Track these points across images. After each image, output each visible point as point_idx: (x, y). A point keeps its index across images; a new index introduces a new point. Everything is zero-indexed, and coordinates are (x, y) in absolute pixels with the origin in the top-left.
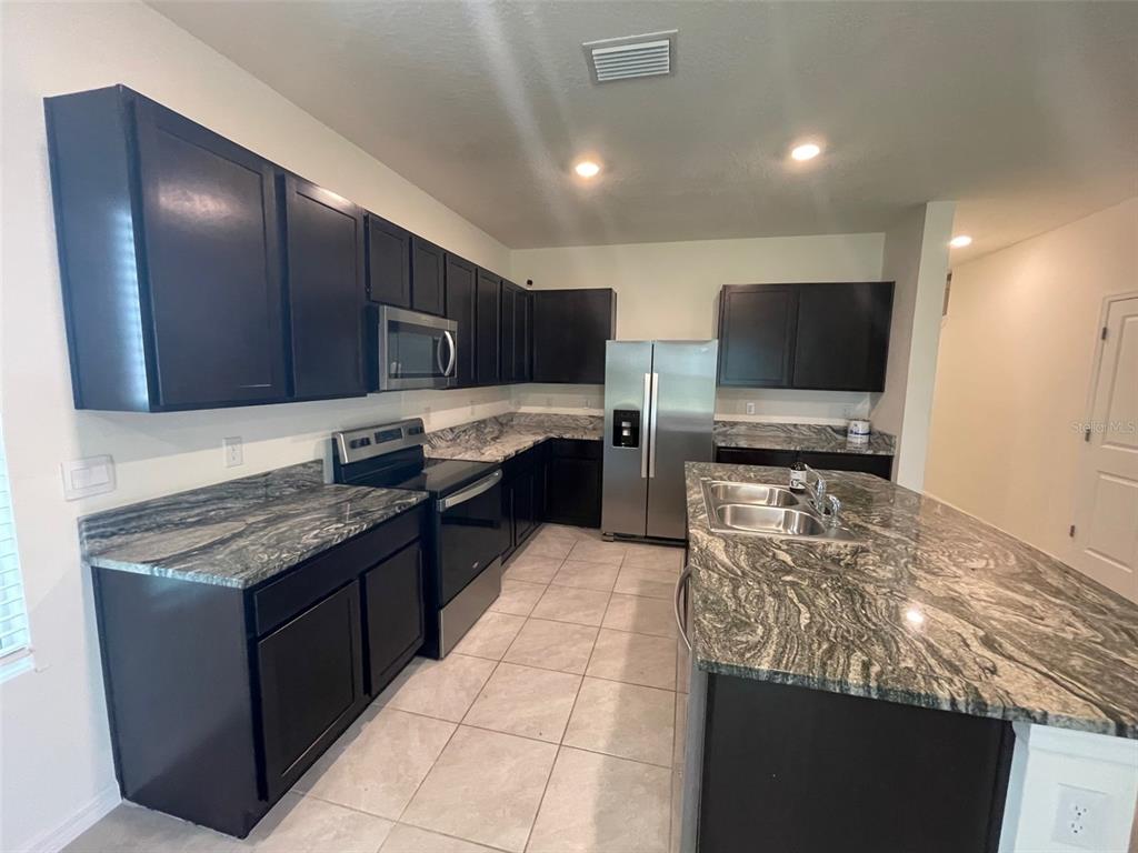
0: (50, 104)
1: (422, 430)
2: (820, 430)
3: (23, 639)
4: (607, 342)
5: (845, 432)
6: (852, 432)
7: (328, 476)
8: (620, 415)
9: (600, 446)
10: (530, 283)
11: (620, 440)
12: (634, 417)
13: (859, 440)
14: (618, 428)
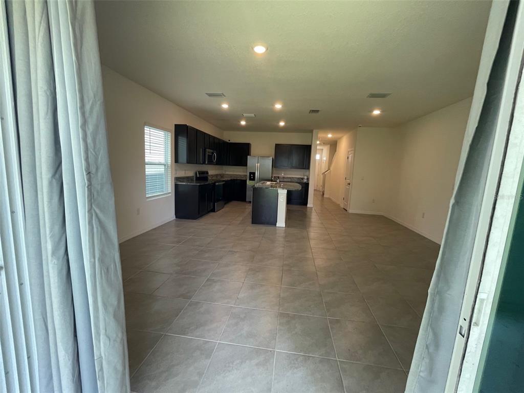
0: (175, 125)
1: (208, 173)
2: (298, 179)
3: (170, 191)
4: (248, 157)
5: (303, 179)
7: (195, 179)
8: (251, 173)
9: (246, 181)
10: (229, 141)
11: (250, 179)
12: (254, 174)
13: (305, 181)
14: (250, 176)
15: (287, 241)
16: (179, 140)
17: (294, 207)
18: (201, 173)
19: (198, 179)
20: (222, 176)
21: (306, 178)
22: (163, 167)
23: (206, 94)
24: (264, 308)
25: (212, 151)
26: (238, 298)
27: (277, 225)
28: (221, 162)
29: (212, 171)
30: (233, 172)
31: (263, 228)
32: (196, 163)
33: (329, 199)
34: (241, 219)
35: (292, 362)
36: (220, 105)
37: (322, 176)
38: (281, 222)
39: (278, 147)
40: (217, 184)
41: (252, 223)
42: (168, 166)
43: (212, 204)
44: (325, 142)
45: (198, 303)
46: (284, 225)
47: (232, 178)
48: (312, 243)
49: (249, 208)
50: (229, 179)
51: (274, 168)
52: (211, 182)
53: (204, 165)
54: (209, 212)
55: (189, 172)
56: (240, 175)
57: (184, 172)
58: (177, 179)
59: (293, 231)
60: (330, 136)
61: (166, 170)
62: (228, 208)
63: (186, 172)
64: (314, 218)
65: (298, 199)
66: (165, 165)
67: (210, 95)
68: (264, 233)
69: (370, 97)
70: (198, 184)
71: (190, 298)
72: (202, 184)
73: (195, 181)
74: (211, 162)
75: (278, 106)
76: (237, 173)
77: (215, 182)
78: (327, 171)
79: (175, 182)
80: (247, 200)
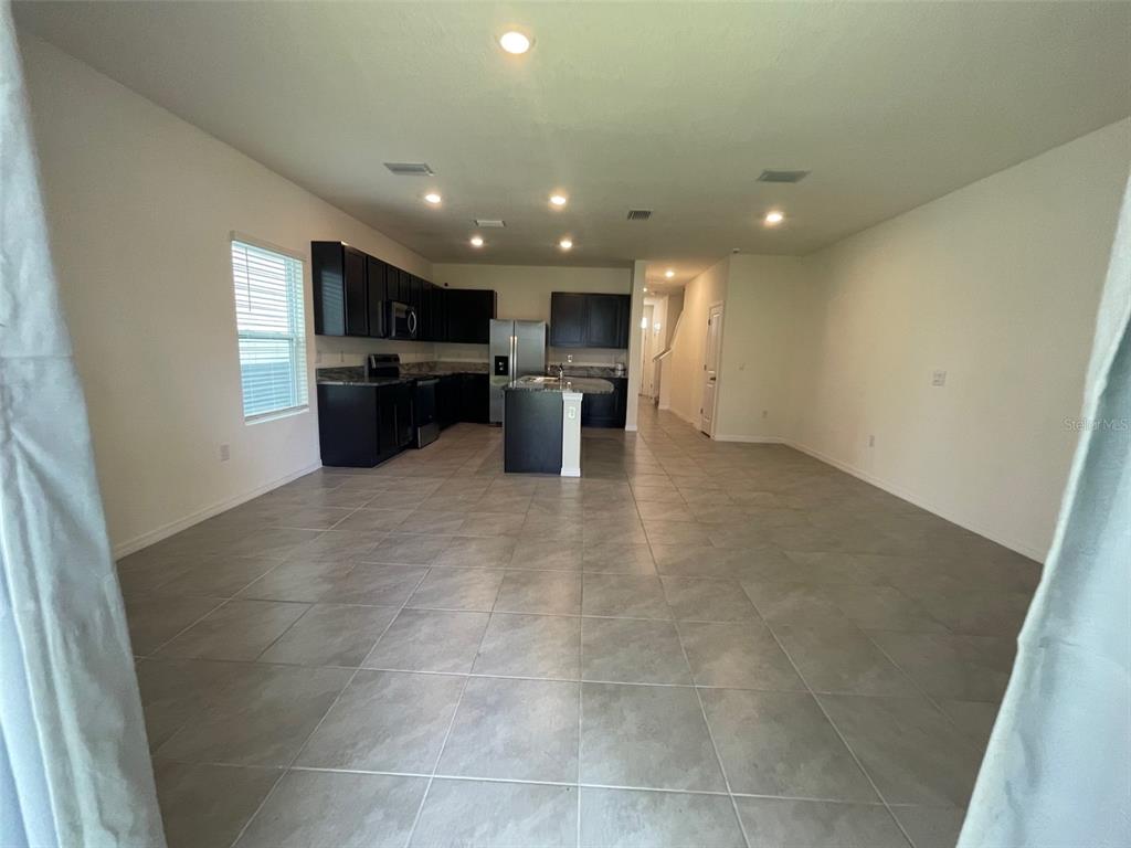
0: (313, 243)
1: (398, 360)
2: (603, 370)
3: (306, 402)
4: (491, 321)
5: (613, 370)
6: (617, 369)
7: (366, 374)
8: (498, 359)
9: (488, 376)
10: (446, 285)
11: (498, 373)
12: (505, 360)
13: (619, 374)
14: (497, 366)
15: (588, 508)
16: (324, 279)
17: (597, 433)
18: (382, 359)
19: (373, 373)
20: (432, 366)
21: (620, 367)
22: (286, 344)
23: (386, 165)
24: (544, 673)
25: (405, 307)
26: (479, 655)
27: (562, 474)
28: (427, 334)
29: (409, 355)
30: (459, 357)
31: (531, 482)
32: (369, 336)
33: (669, 412)
34: (479, 461)
35: (623, 813)
36: (420, 195)
37: (653, 365)
38: (571, 466)
39: (557, 299)
40: (420, 383)
41: (506, 471)
42: (298, 343)
43: (410, 431)
44: (659, 291)
45: (376, 674)
46: (577, 472)
47: (456, 372)
48: (644, 510)
49: (497, 438)
50: (449, 373)
51: (550, 348)
52: (404, 380)
53: (386, 340)
54: (403, 449)
55: (353, 356)
56: (475, 364)
57: (340, 355)
58: (323, 373)
59: (601, 484)
60: (670, 274)
61: (294, 351)
62: (446, 439)
63: (345, 356)
64: (641, 455)
65: (605, 413)
66: (291, 340)
67: (397, 169)
68: (535, 493)
69: (765, 180)
70: (375, 384)
71: (357, 661)
72: (384, 383)
73: (367, 378)
74: (403, 334)
75: (558, 201)
76: (467, 360)
77: (416, 380)
78: (664, 353)
79: (318, 381)
80: (491, 420)
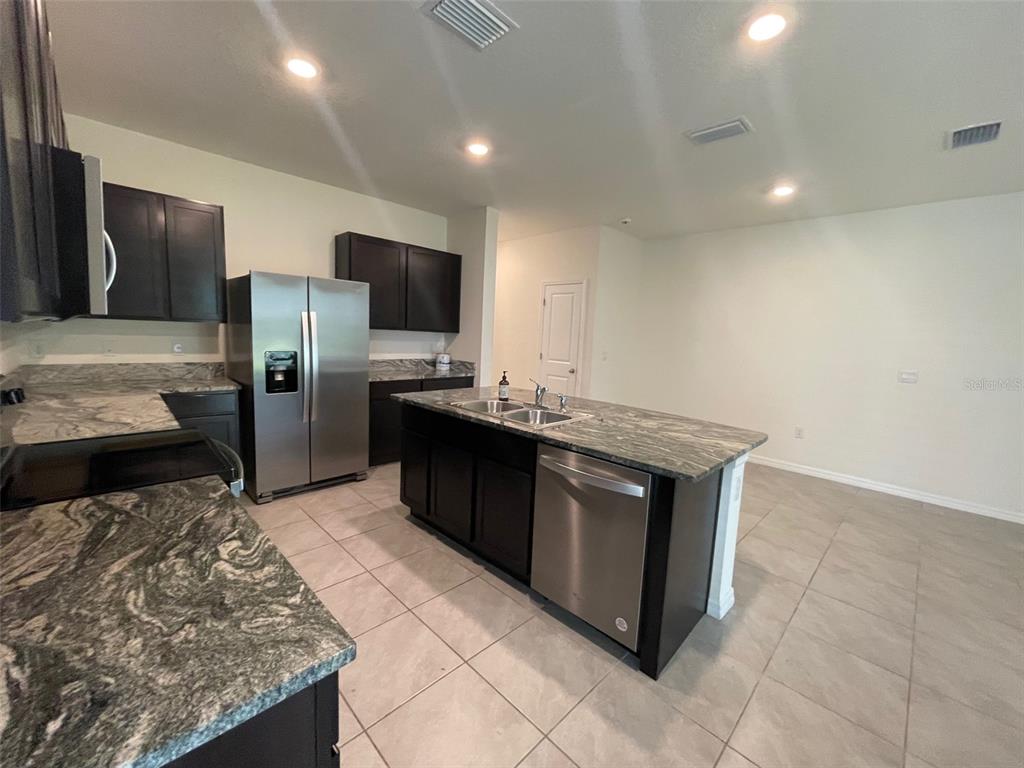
2: (417, 363)
5: (433, 363)
6: (440, 362)
11: (272, 386)
14: (270, 373)
21: (444, 359)
